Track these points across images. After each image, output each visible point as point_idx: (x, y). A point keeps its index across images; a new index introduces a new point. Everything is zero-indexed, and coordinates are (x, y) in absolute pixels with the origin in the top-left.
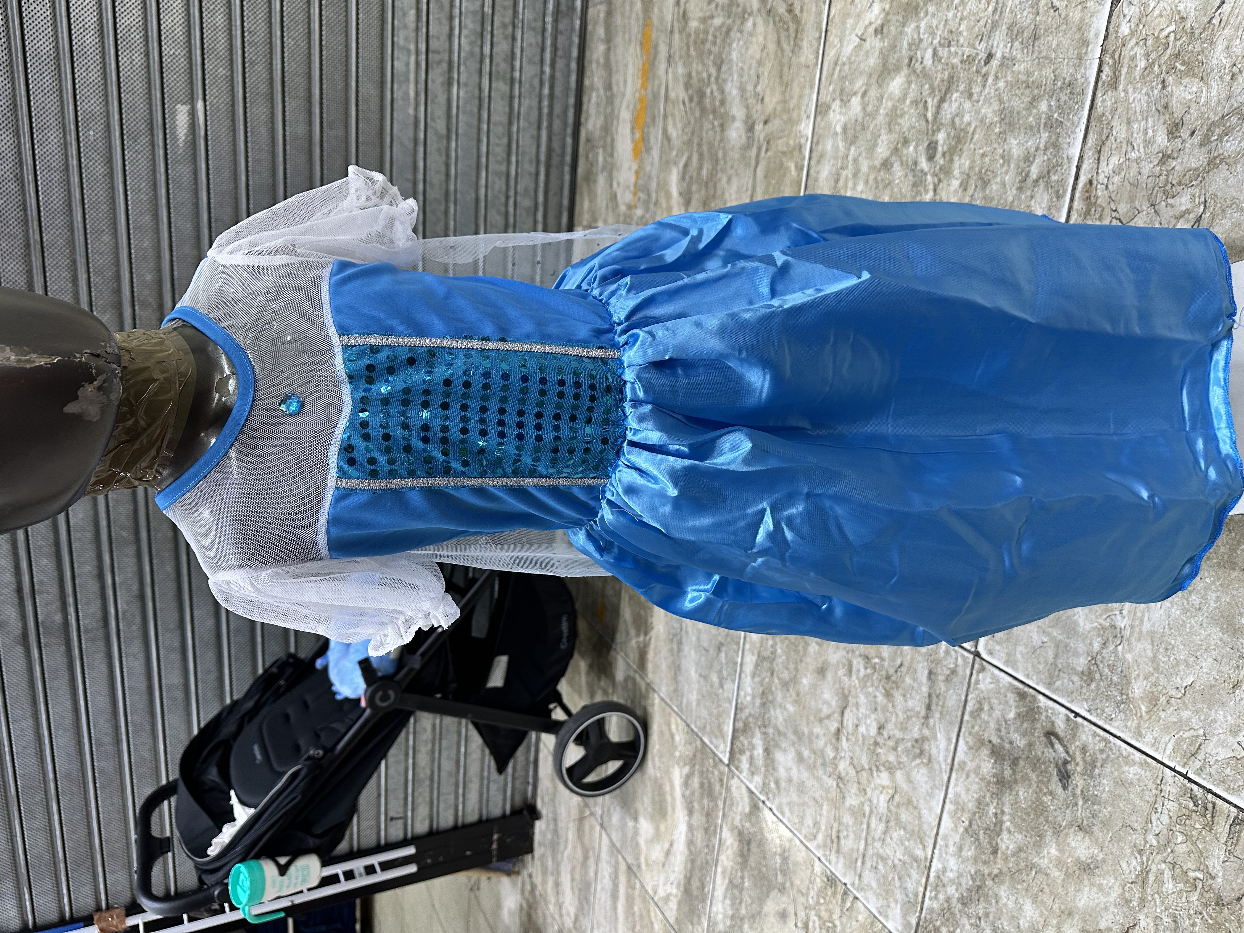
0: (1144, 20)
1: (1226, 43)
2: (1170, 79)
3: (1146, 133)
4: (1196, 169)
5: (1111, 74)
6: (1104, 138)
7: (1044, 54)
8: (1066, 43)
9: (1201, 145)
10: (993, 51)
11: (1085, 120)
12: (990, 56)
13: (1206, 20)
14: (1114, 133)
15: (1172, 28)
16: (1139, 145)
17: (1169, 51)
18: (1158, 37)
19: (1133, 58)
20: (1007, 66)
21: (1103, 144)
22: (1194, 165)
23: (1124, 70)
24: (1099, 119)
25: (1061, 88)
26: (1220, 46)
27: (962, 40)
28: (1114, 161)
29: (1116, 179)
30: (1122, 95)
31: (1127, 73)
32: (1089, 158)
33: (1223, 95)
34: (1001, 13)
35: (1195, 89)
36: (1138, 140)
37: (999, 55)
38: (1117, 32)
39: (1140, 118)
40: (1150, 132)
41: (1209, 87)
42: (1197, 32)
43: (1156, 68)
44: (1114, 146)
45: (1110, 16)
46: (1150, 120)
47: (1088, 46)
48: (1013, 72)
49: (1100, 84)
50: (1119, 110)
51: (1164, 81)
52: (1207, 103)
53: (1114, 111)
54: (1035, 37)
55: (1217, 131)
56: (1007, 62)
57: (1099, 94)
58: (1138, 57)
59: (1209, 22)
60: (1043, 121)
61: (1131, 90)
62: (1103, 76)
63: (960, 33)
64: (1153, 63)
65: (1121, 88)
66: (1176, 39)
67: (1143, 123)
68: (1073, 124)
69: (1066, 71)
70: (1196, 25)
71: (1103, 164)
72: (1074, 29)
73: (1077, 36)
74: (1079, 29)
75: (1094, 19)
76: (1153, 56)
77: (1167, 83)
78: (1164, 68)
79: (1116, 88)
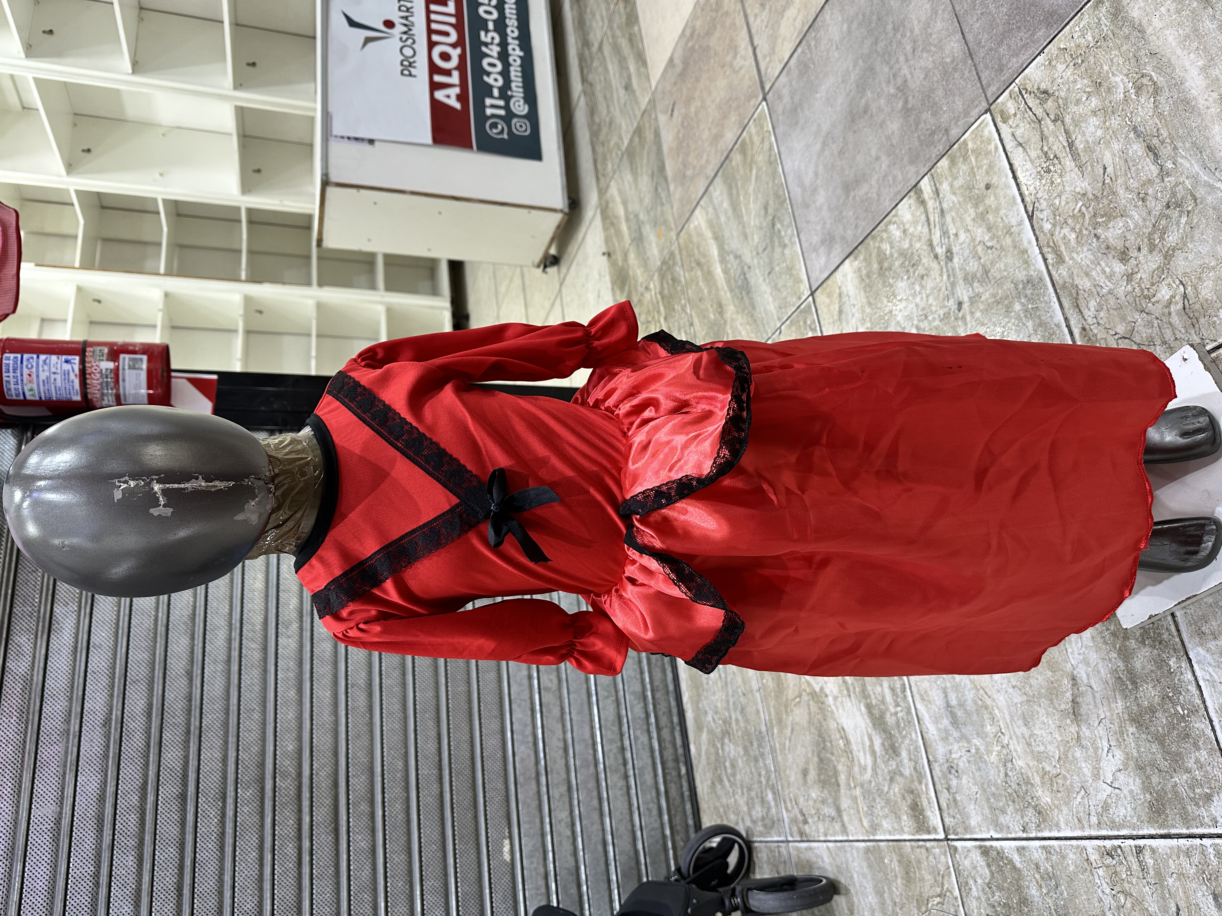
0: (1057, 213)
1: (1123, 187)
2: (1099, 231)
3: (1104, 272)
4: (1158, 268)
5: (1054, 256)
6: (1075, 295)
7: (999, 277)
8: (1010, 260)
9: (1151, 252)
10: (961, 299)
11: (1054, 295)
12: (960, 304)
13: (1100, 185)
14: (1081, 287)
15: (1080, 203)
16: (1104, 282)
17: (1087, 217)
18: (1074, 215)
19: (1065, 237)
20: (976, 302)
21: (1077, 299)
22: (1154, 267)
23: (1063, 248)
24: (1064, 287)
25: (1024, 288)
26: (1121, 191)
27: (934, 309)
28: (1093, 304)
29: (1102, 314)
30: (1071, 262)
31: (1066, 248)
32: (1072, 315)
33: (1144, 214)
34: (954, 275)
35: (1121, 224)
36: (1102, 280)
37: (966, 299)
38: (1043, 231)
39: (1093, 267)
40: (1108, 270)
41: (1131, 217)
42: (1099, 195)
43: (1084, 232)
44: (1086, 295)
45: (1032, 226)
46: (1103, 263)
47: (1027, 252)
48: (982, 302)
49: (1050, 267)
50: (1075, 272)
51: (1095, 235)
52: (1136, 226)
53: (1071, 276)
54: (986, 272)
55: (1156, 236)
56: (974, 299)
57: (1053, 273)
58: (1067, 234)
59: (1104, 184)
60: (1022, 315)
61: (1075, 256)
62: (1050, 261)
63: (931, 305)
64: (1081, 230)
65: (1067, 259)
66: (1087, 208)
67: (1098, 268)
68: (1046, 303)
69: (1021, 275)
70: (1095, 192)
71: (1086, 312)
72: (1012, 249)
73: (1016, 252)
74: (1015, 247)
75: (1022, 235)
76: (1078, 227)
77: (1098, 234)
78: (1090, 228)
79: (1064, 262)
